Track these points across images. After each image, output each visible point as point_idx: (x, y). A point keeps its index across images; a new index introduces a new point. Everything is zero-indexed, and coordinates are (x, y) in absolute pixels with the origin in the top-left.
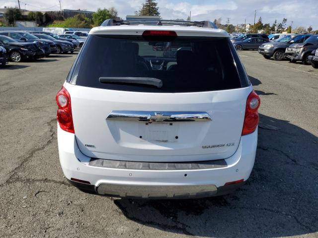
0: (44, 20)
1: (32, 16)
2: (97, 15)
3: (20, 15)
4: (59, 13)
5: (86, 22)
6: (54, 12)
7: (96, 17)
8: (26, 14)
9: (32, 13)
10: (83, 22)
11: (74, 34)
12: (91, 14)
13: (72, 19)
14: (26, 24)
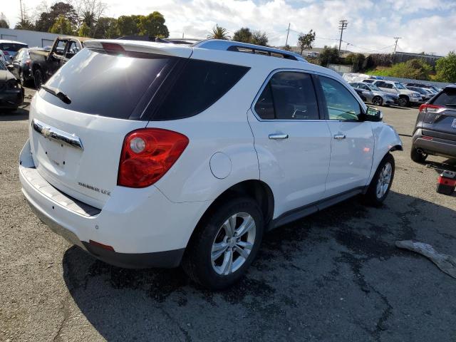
0: (364, 65)
1: (351, 59)
2: (446, 61)
3: (337, 57)
4: (388, 57)
5: (422, 70)
6: (380, 55)
7: (442, 64)
8: (345, 56)
9: (353, 55)
10: (418, 71)
11: (373, 83)
12: (435, 59)
13: (402, 65)
14: (339, 69)
